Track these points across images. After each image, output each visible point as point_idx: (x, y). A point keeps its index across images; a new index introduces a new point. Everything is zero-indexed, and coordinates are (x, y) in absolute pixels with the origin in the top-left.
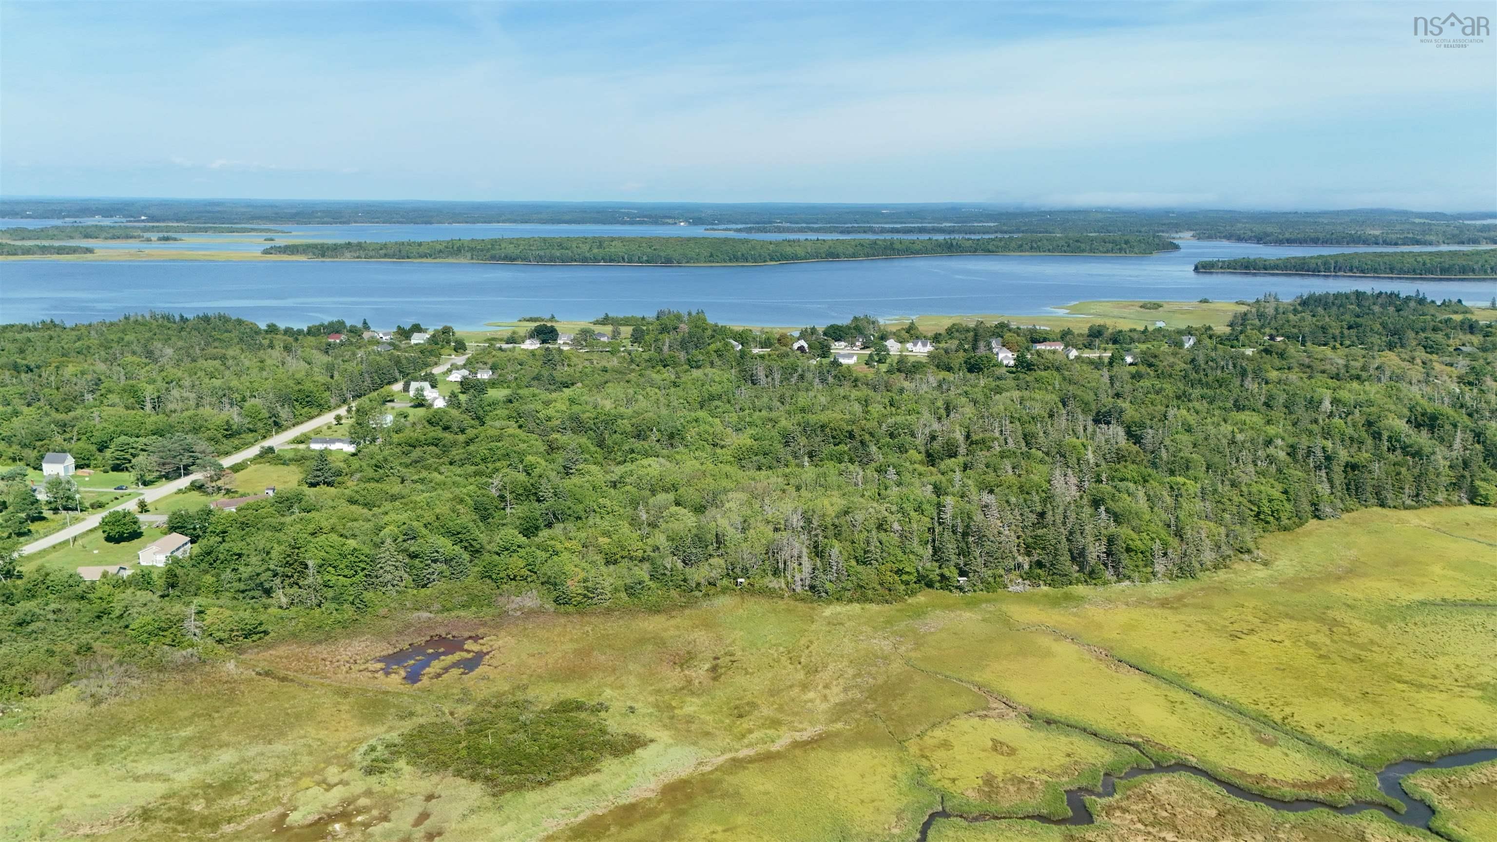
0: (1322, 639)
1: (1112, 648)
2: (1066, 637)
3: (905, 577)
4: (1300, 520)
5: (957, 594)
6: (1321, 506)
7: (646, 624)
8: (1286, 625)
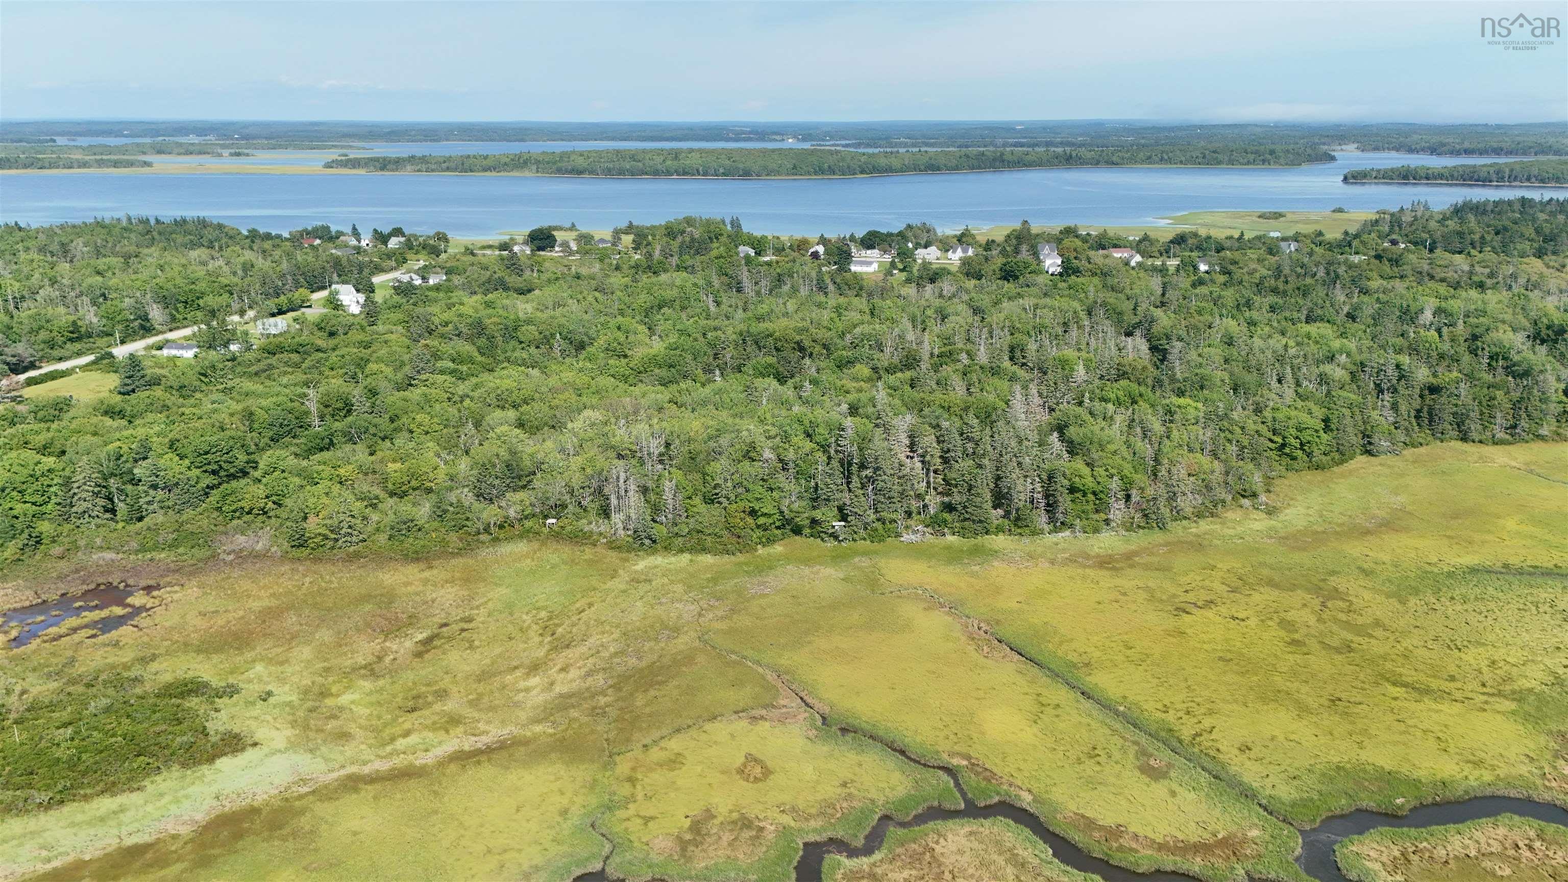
0: (1305, 617)
1: (998, 622)
2: (942, 606)
3: (761, 520)
4: (1342, 455)
5: (831, 544)
6: (1375, 440)
7: (387, 576)
8: (1263, 597)
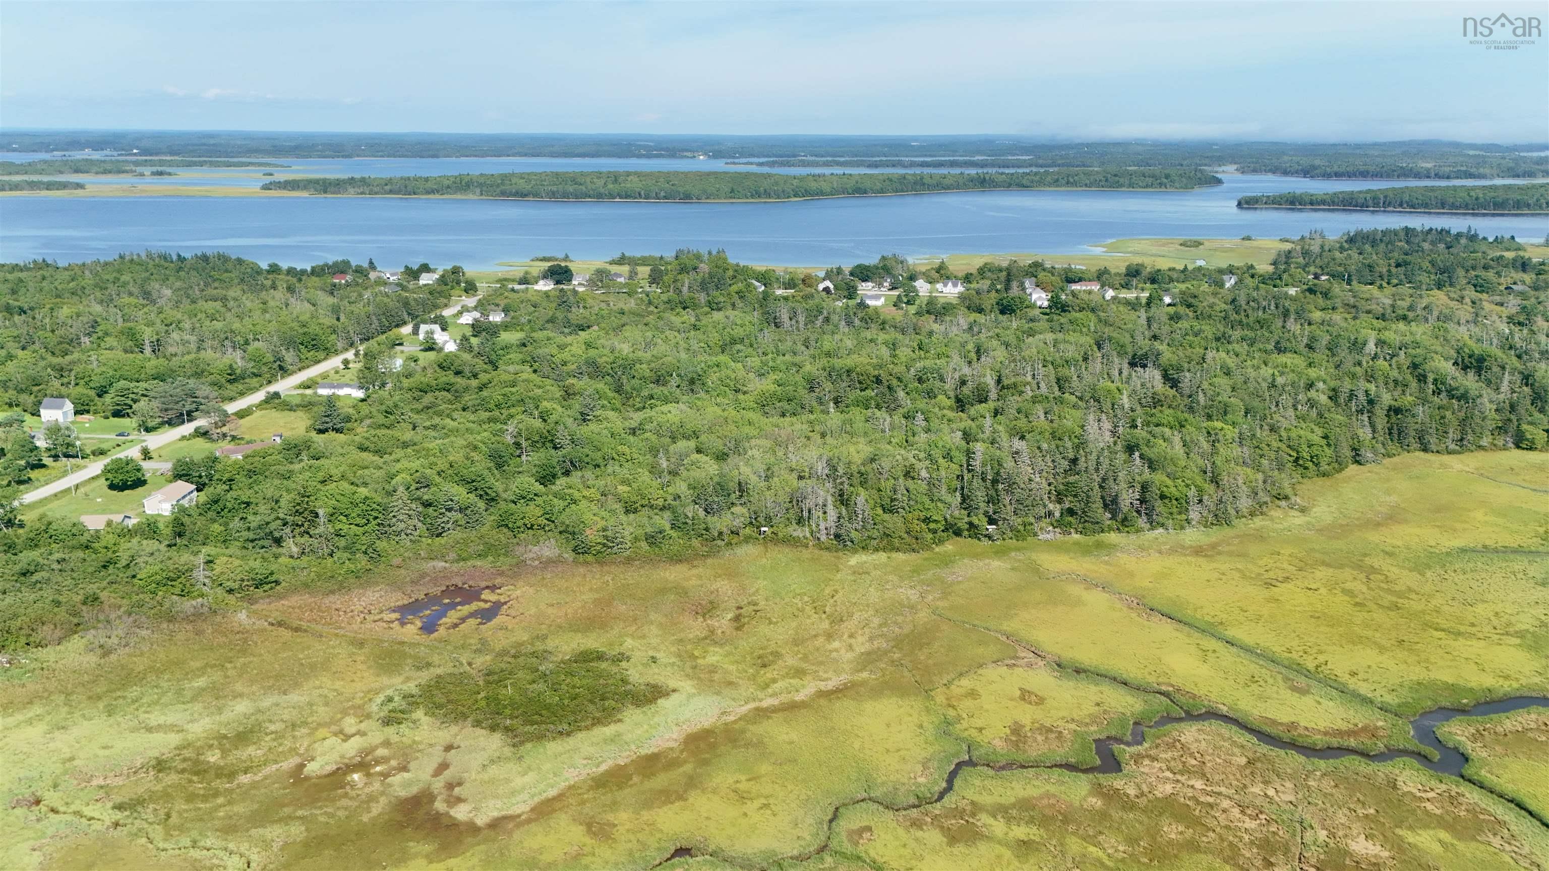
0: (1358, 586)
1: (1143, 596)
2: (1097, 586)
3: (932, 526)
4: (1339, 465)
5: (986, 542)
6: (1362, 452)
7: (667, 574)
8: (1322, 573)
